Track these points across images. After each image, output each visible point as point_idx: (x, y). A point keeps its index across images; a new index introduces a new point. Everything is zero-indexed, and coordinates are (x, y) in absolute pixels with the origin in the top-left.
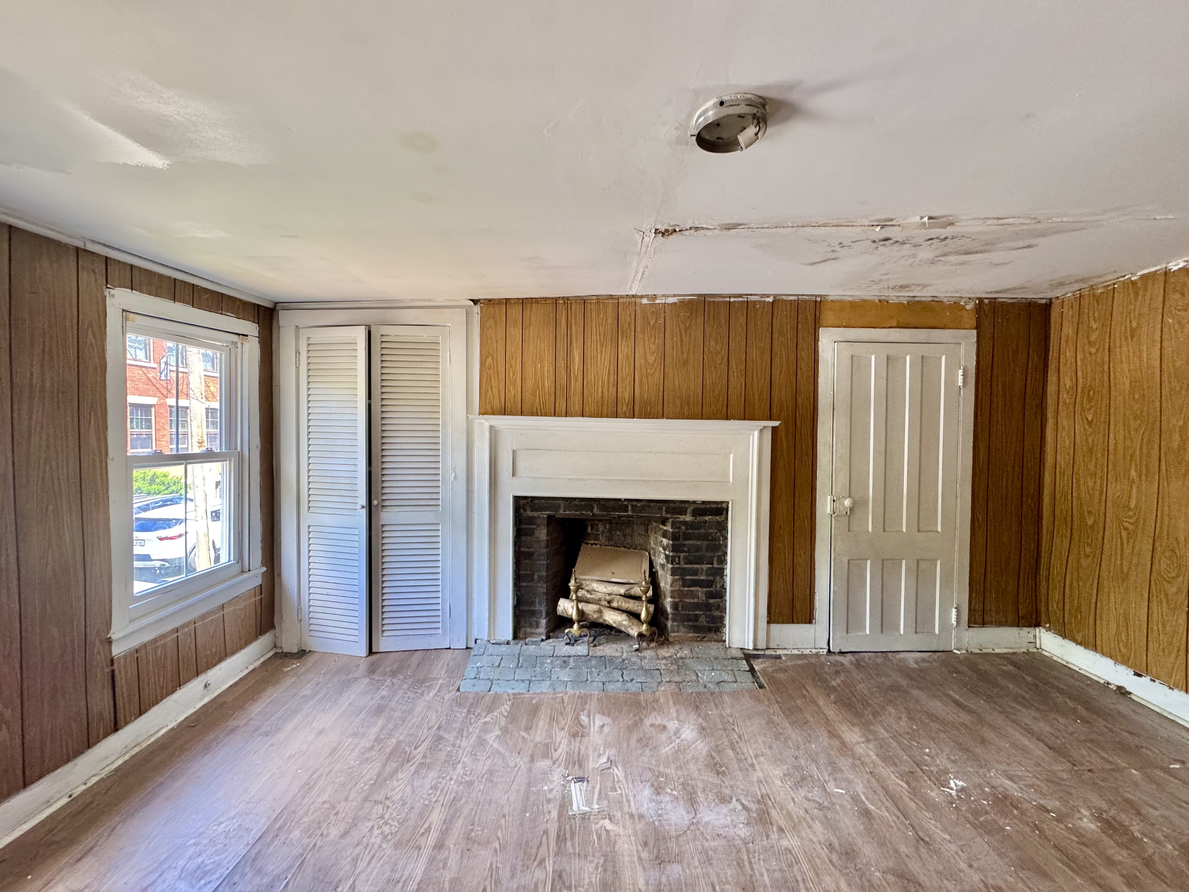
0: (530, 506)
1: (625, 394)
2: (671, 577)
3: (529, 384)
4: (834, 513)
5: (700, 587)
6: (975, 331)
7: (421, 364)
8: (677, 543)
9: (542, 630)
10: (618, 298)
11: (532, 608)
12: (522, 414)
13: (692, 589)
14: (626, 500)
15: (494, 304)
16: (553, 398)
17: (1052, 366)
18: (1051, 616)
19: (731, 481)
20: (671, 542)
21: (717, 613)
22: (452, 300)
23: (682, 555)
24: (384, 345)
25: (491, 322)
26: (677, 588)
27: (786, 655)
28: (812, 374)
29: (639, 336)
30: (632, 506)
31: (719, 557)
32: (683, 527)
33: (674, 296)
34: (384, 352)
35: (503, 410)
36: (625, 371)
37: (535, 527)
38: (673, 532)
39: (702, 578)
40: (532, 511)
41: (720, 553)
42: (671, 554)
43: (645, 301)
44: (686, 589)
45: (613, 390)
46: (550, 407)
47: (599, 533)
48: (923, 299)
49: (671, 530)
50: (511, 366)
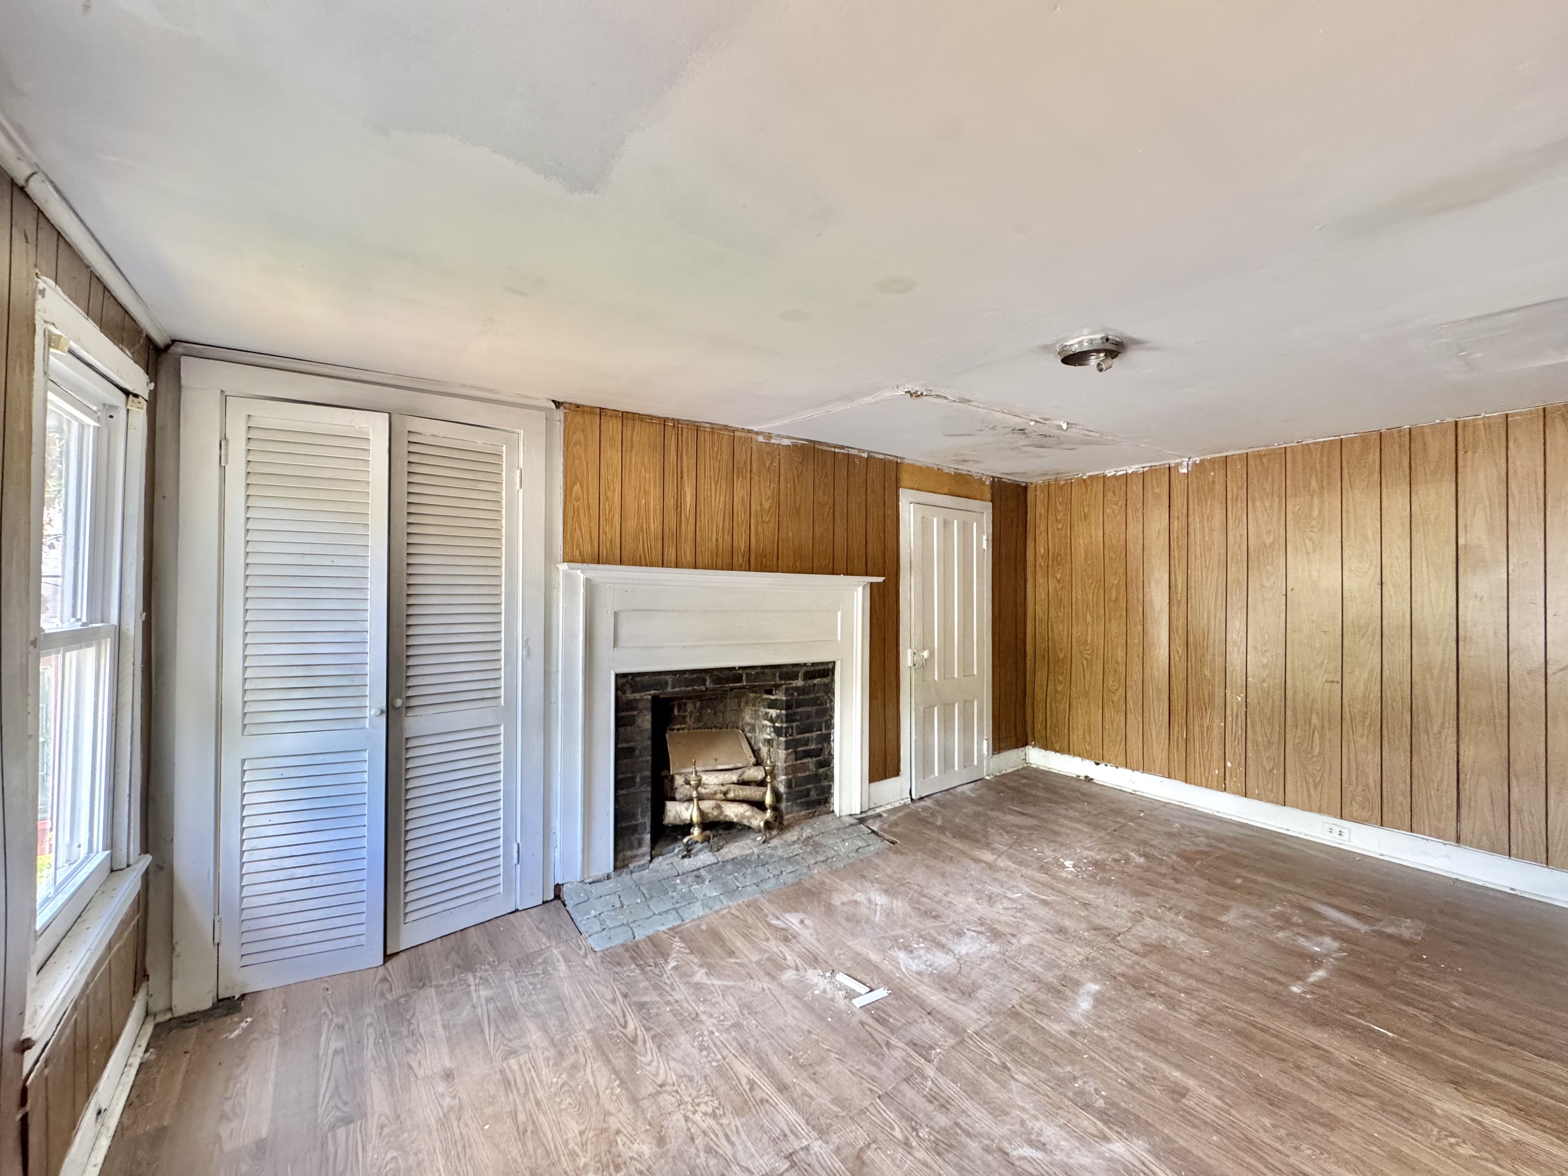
0: (631, 686)
1: (741, 544)
2: (784, 752)
3: (631, 525)
4: (915, 665)
5: (811, 757)
6: (990, 504)
7: (474, 483)
8: (790, 711)
9: (646, 848)
10: (734, 430)
11: (634, 823)
12: (621, 563)
13: (804, 761)
14: (740, 668)
15: (583, 412)
16: (660, 542)
17: (1030, 536)
18: (1036, 736)
19: (839, 639)
20: (784, 712)
21: (825, 783)
22: (526, 397)
23: (794, 724)
24: (413, 448)
25: (579, 435)
26: (790, 763)
27: (885, 812)
28: (895, 532)
29: (756, 478)
30: (747, 674)
31: (826, 722)
32: (796, 694)
33: (788, 437)
34: (413, 458)
35: (597, 557)
36: (741, 516)
37: (635, 713)
38: (787, 701)
39: (813, 747)
40: (634, 692)
41: (827, 718)
42: (785, 725)
43: (760, 439)
44: (798, 762)
45: (728, 538)
46: (657, 556)
47: (687, 714)
48: (962, 472)
49: (784, 698)
50: (607, 499)
